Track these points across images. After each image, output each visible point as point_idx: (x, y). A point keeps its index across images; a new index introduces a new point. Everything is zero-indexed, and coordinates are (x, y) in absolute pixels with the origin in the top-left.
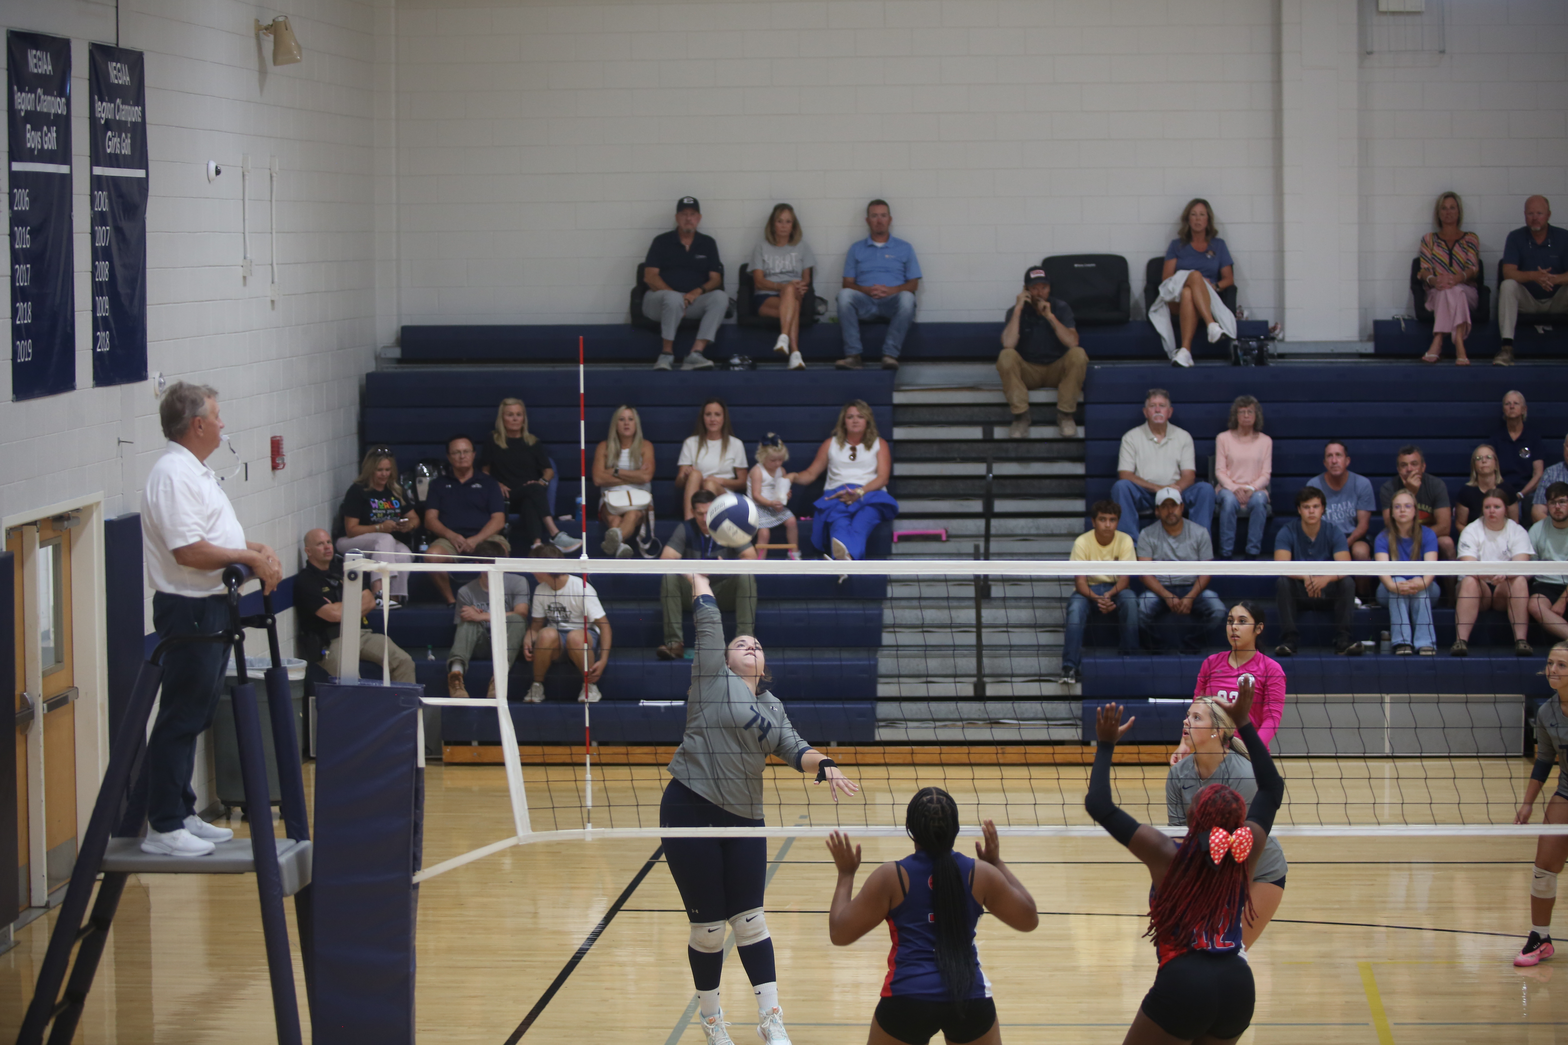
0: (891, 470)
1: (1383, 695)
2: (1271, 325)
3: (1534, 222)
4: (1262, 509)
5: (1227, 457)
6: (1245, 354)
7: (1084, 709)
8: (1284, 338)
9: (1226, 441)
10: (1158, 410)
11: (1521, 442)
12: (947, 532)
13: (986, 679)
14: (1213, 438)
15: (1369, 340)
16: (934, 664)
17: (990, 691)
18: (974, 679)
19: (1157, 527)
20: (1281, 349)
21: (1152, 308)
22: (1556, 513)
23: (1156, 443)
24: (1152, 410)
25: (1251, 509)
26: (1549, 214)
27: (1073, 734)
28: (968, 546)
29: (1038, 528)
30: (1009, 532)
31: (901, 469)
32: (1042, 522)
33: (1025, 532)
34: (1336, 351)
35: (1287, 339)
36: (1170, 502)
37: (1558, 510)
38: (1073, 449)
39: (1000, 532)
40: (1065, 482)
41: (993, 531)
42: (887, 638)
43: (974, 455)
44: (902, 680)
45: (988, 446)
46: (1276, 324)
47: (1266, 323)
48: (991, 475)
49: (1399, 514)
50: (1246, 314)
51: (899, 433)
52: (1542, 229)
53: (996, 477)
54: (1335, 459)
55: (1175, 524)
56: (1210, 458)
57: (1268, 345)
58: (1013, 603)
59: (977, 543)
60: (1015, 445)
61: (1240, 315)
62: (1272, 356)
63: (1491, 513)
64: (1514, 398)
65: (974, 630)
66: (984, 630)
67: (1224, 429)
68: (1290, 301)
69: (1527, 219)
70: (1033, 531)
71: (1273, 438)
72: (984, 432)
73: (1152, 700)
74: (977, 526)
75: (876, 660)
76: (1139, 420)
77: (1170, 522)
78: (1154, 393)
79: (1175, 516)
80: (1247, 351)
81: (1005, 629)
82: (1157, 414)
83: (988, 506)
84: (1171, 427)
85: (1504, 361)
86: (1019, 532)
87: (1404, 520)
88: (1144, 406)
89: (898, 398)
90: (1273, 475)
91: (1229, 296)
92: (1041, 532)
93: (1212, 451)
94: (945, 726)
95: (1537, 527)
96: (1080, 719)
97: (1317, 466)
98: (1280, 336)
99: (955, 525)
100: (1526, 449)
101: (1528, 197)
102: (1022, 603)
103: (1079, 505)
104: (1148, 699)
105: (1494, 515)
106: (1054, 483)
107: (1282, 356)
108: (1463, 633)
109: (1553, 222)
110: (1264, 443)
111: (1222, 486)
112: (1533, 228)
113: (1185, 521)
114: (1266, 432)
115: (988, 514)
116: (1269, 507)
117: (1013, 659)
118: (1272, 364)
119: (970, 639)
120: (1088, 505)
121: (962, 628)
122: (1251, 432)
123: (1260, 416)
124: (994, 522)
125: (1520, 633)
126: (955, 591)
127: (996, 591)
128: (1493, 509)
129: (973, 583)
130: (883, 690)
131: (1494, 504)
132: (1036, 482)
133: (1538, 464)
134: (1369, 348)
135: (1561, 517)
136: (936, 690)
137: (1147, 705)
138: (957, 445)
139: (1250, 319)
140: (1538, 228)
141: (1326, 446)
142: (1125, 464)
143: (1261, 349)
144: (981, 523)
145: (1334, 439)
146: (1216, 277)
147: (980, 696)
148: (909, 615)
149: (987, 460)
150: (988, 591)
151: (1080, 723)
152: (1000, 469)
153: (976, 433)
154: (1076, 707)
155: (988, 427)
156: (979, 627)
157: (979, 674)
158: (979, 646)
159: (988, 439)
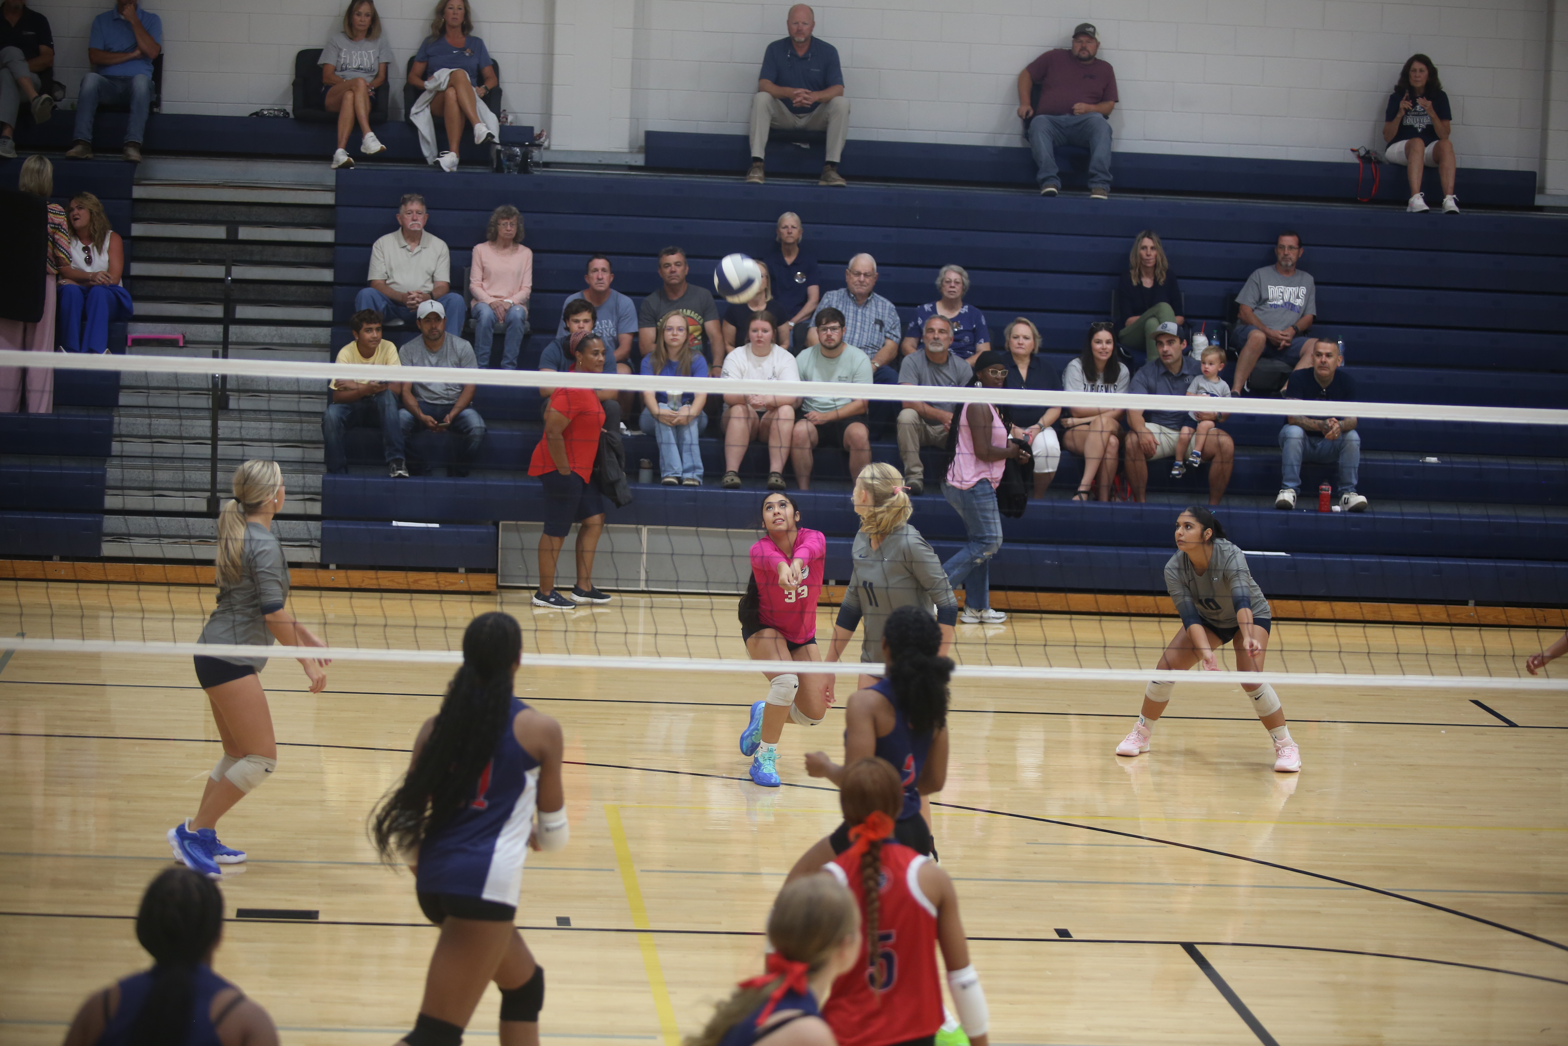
0: (126, 268)
1: (640, 526)
2: (537, 131)
3: (799, 32)
4: (519, 324)
5: (483, 269)
6: (508, 160)
7: (323, 529)
8: (549, 145)
9: (483, 252)
10: (415, 218)
11: (796, 265)
12: (184, 337)
13: (218, 494)
14: (471, 249)
15: (639, 152)
16: (164, 476)
18: (208, 494)
19: (417, 342)
20: (547, 157)
21: (414, 110)
22: (826, 340)
23: (409, 251)
24: (408, 218)
25: (509, 323)
26: (813, 25)
27: (313, 555)
29: (281, 337)
30: (250, 340)
31: (138, 269)
32: (286, 330)
33: (267, 340)
34: (604, 162)
35: (553, 148)
36: (433, 316)
37: (829, 336)
38: (323, 255)
39: (240, 340)
40: (312, 289)
41: (231, 337)
42: (116, 447)
43: (216, 257)
44: (126, 492)
45: (232, 247)
46: (542, 131)
47: (531, 129)
48: (230, 279)
49: (671, 337)
50: (510, 118)
51: (138, 230)
52: (806, 40)
53: (234, 281)
54: (600, 274)
55: (436, 340)
56: (466, 269)
57: (532, 152)
58: (252, 415)
60: (260, 248)
61: (504, 120)
62: (537, 164)
63: (758, 337)
64: (790, 220)
65: (210, 442)
66: (219, 443)
67: (482, 240)
68: (557, 107)
69: (790, 29)
70: (276, 340)
71: (534, 251)
72: (228, 232)
73: (395, 523)
74: (214, 332)
75: (105, 470)
76: (392, 226)
77: (432, 337)
78: (410, 199)
79: (438, 331)
80: (512, 157)
81: (240, 443)
82: (414, 222)
83: (229, 312)
84: (426, 235)
85: (760, 178)
86: (261, 340)
87: (674, 344)
88: (398, 212)
89: (138, 192)
90: (534, 289)
91: (493, 99)
92: (285, 341)
93: (469, 263)
94: (175, 543)
95: (806, 354)
96: (319, 541)
97: (579, 280)
98: (546, 144)
99: (193, 331)
100: (799, 273)
101: (791, 7)
102: (261, 416)
103: (326, 314)
104: (391, 522)
105: (762, 339)
106: (300, 289)
107: (547, 165)
108: (733, 464)
109: (816, 33)
110: (523, 257)
111: (477, 300)
112: (797, 39)
113: (449, 336)
114: (526, 244)
115: (228, 320)
116: (527, 324)
118: (537, 172)
119: (206, 451)
120: (334, 315)
121: (197, 440)
122: (512, 243)
123: (522, 229)
124: (233, 329)
125: (777, 465)
126: (187, 401)
127: (235, 402)
128: (760, 333)
129: (210, 392)
130: (111, 502)
131: (761, 327)
132: (281, 288)
133: (813, 290)
134: (639, 160)
135: (833, 344)
136: (163, 504)
137: (390, 528)
138: (198, 246)
139: (514, 124)
140: (803, 39)
141: (590, 260)
142: (376, 273)
143: (526, 155)
144: (219, 329)
145: (598, 255)
146: (479, 79)
148: (140, 424)
149: (228, 263)
150: (227, 400)
151: (319, 545)
152: (240, 272)
153: (219, 232)
154: (315, 527)
155: (232, 226)
156: (215, 439)
157: (213, 488)
158: (214, 459)
159: (232, 240)
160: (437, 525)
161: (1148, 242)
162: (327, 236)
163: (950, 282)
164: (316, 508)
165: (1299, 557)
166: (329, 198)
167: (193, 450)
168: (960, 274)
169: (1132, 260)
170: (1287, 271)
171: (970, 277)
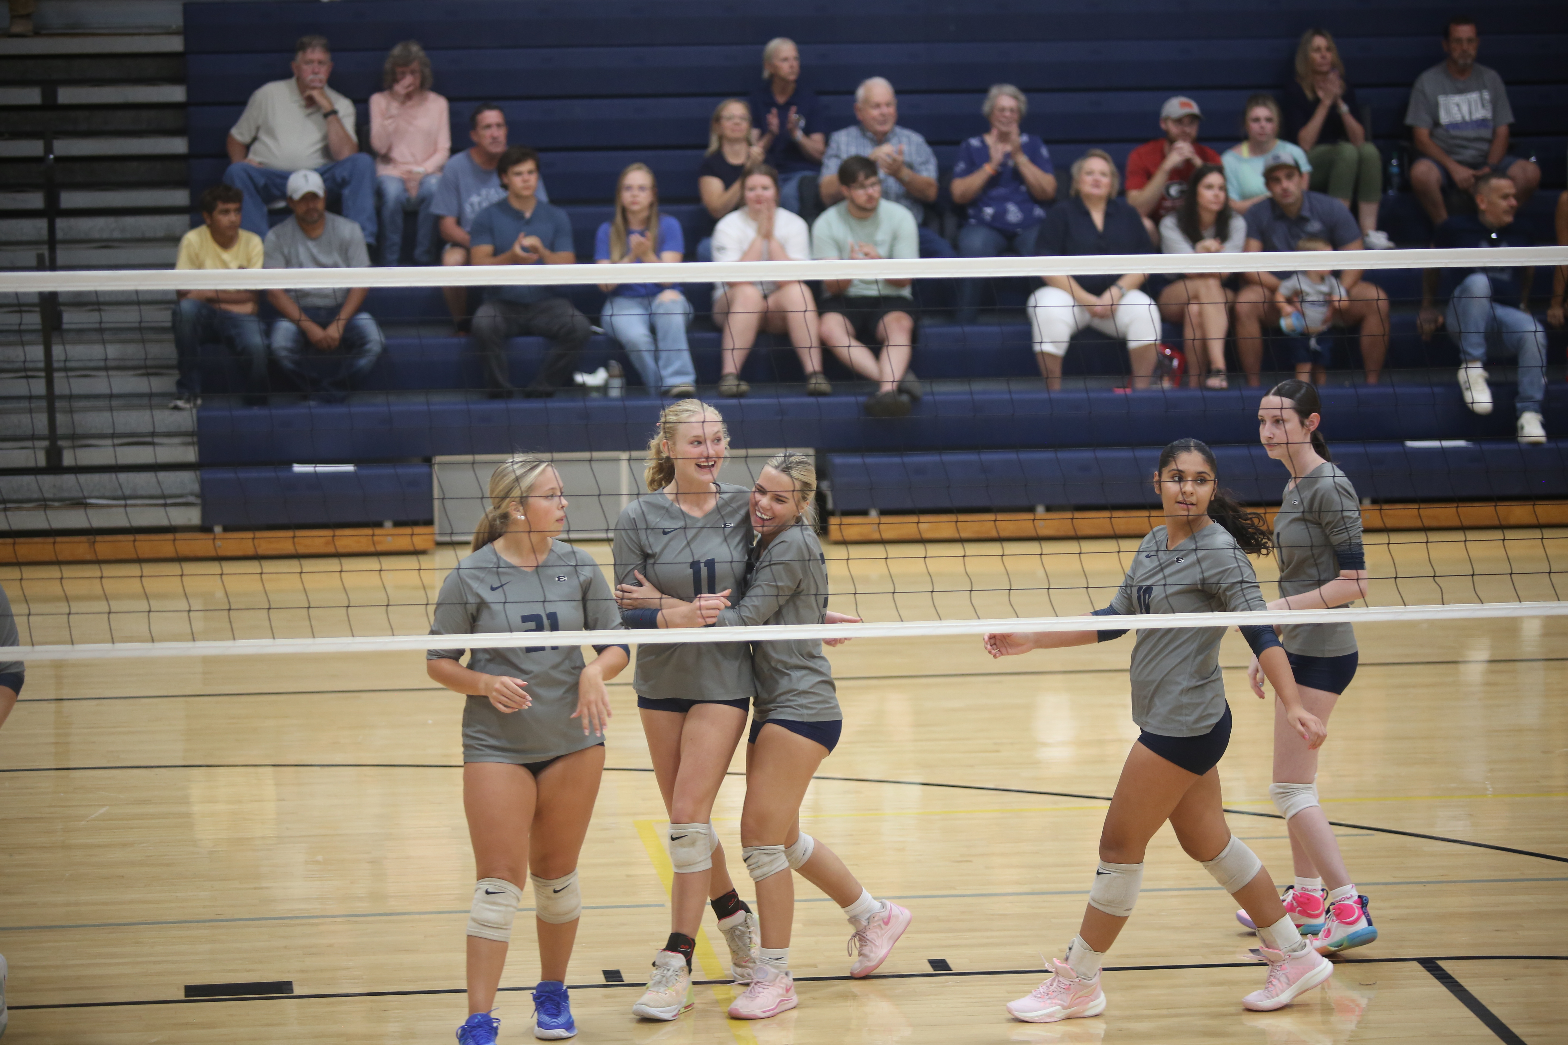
1: (618, 453)
7: (201, 481)
10: (316, 70)
13: (61, 443)
17: (68, 459)
18: (46, 443)
19: (289, 226)
24: (304, 64)
25: (422, 200)
27: (190, 516)
28: (29, 256)
29: (123, 230)
30: (83, 236)
32: (130, 221)
33: (105, 235)
36: (310, 194)
37: (869, 196)
38: (169, 119)
39: (69, 236)
40: (159, 165)
41: (59, 235)
43: (31, 128)
45: (50, 115)
48: (52, 156)
49: (630, 199)
53: (58, 159)
54: (493, 131)
55: (315, 221)
58: (94, 336)
59: (40, 252)
60: (89, 114)
63: (757, 198)
64: (785, 48)
65: (43, 374)
66: (56, 375)
70: (117, 235)
71: (451, 100)
72: (44, 95)
73: (298, 468)
74: (37, 227)
77: (308, 219)
78: (310, 44)
79: (318, 212)
81: (81, 373)
82: (313, 76)
83: (52, 200)
86: (97, 235)
87: (636, 208)
92: (128, 235)
96: (197, 496)
99: (5, 228)
102: (107, 336)
103: (180, 197)
104: (291, 467)
105: (761, 199)
106: (145, 166)
108: (732, 363)
110: (436, 107)
113: (330, 217)
114: (439, 89)
115: (52, 211)
117: (115, 413)
119: (37, 386)
120: (193, 196)
121: (25, 372)
124: (61, 224)
125: (812, 362)
126: (12, 321)
127: (70, 318)
128: (759, 192)
129: (38, 309)
131: (759, 185)
132: (119, 165)
137: (291, 474)
138: (5, 115)
144: (42, 224)
147: (54, 467)
149: (47, 136)
150: (59, 317)
151: (198, 501)
152: (64, 147)
153: (32, 96)
154: (188, 481)
155: (49, 87)
156: (49, 370)
157: (53, 435)
158: (51, 397)
159: (50, 105)
160: (349, 468)
161: (1320, 41)
162: (176, 94)
163: (1003, 110)
164: (190, 455)
165: (1487, 447)
166: (176, 44)
167: (19, 387)
168: (1016, 98)
169: (1300, 67)
170: (1463, 71)
171: (1030, 102)
